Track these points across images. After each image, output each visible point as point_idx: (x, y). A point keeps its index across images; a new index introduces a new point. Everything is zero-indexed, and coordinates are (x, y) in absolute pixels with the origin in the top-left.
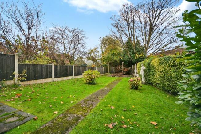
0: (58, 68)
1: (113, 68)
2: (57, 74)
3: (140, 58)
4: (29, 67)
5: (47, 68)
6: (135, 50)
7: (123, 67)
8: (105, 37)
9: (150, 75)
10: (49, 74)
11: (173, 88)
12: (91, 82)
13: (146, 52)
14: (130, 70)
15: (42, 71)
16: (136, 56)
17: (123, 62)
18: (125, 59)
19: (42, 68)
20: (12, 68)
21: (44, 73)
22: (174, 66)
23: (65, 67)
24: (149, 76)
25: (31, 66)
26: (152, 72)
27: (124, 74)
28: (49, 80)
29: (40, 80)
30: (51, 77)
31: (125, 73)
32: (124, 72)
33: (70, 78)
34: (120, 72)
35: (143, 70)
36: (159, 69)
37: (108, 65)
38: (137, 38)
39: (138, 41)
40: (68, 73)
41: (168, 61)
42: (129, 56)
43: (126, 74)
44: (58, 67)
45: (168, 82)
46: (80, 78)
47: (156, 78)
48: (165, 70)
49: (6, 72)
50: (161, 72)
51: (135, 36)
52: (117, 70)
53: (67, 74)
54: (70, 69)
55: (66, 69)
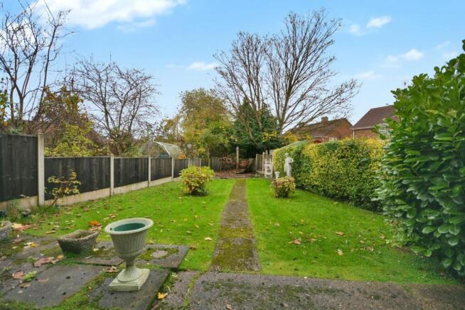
0: (121, 165)
1: (217, 161)
2: (119, 179)
3: (271, 141)
4: (65, 165)
5: (101, 166)
6: (260, 125)
7: (238, 157)
8: (190, 90)
9: (300, 172)
10: (104, 178)
11: (340, 191)
12: (199, 191)
13: (280, 129)
14: (252, 164)
15: (91, 171)
16: (265, 136)
17: (237, 148)
18: (242, 142)
19: (91, 165)
20: (32, 167)
21: (95, 177)
22: (342, 157)
23: (134, 162)
24: (298, 175)
25: (70, 162)
26: (306, 166)
27: (243, 173)
28: (104, 193)
29: (87, 193)
30: (108, 186)
31: (243, 170)
32: (240, 167)
33: (143, 185)
34: (232, 168)
35: (290, 164)
36: (318, 162)
37: (208, 154)
38: (263, 100)
39: (265, 106)
40: (139, 175)
41: (334, 151)
42: (252, 137)
43: (246, 172)
44: (122, 161)
45: (333, 183)
46: (163, 185)
47: (314, 176)
48: (328, 164)
49: (18, 178)
50: (322, 167)
51: (261, 97)
52: (227, 164)
53: (138, 178)
54: (143, 166)
55: (136, 167)
